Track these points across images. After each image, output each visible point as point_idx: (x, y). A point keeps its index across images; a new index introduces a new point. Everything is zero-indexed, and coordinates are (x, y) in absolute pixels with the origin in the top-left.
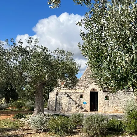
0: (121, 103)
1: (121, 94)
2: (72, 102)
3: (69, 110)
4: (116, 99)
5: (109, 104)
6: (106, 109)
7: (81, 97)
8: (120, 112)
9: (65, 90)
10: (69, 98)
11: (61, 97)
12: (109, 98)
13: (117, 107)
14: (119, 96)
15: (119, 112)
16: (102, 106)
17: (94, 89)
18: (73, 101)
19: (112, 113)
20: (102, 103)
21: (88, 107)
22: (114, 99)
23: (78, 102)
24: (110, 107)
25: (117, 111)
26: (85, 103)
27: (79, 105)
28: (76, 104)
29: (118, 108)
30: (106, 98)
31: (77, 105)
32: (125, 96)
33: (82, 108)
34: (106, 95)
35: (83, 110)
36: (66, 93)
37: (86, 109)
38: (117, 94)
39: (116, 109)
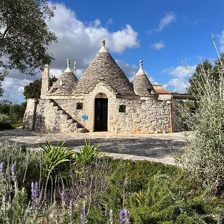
0: (147, 118)
1: (147, 102)
2: (62, 116)
3: (56, 130)
4: (138, 110)
5: (127, 118)
6: (120, 127)
7: (80, 106)
8: (144, 133)
9: (54, 95)
10: (56, 108)
11: (43, 107)
12: (127, 109)
13: (138, 124)
14: (142, 106)
15: (141, 132)
16: (115, 122)
17: (101, 94)
18: (65, 113)
19: (132, 135)
20: (114, 117)
21: (90, 124)
22: (135, 111)
23: (73, 116)
24: (128, 124)
25: (139, 131)
26: (85, 118)
27: (74, 121)
28: (68, 119)
29: (141, 125)
30: (122, 109)
31: (70, 121)
32: (153, 106)
33: (79, 126)
34: (121, 104)
35: (81, 129)
36: (52, 100)
37: (87, 127)
38: (140, 102)
39: (137, 128)
